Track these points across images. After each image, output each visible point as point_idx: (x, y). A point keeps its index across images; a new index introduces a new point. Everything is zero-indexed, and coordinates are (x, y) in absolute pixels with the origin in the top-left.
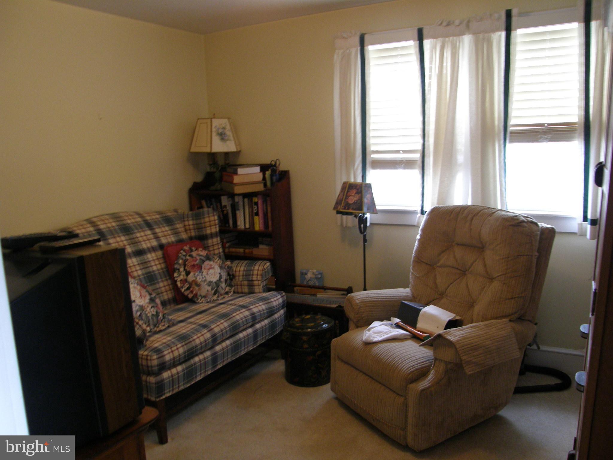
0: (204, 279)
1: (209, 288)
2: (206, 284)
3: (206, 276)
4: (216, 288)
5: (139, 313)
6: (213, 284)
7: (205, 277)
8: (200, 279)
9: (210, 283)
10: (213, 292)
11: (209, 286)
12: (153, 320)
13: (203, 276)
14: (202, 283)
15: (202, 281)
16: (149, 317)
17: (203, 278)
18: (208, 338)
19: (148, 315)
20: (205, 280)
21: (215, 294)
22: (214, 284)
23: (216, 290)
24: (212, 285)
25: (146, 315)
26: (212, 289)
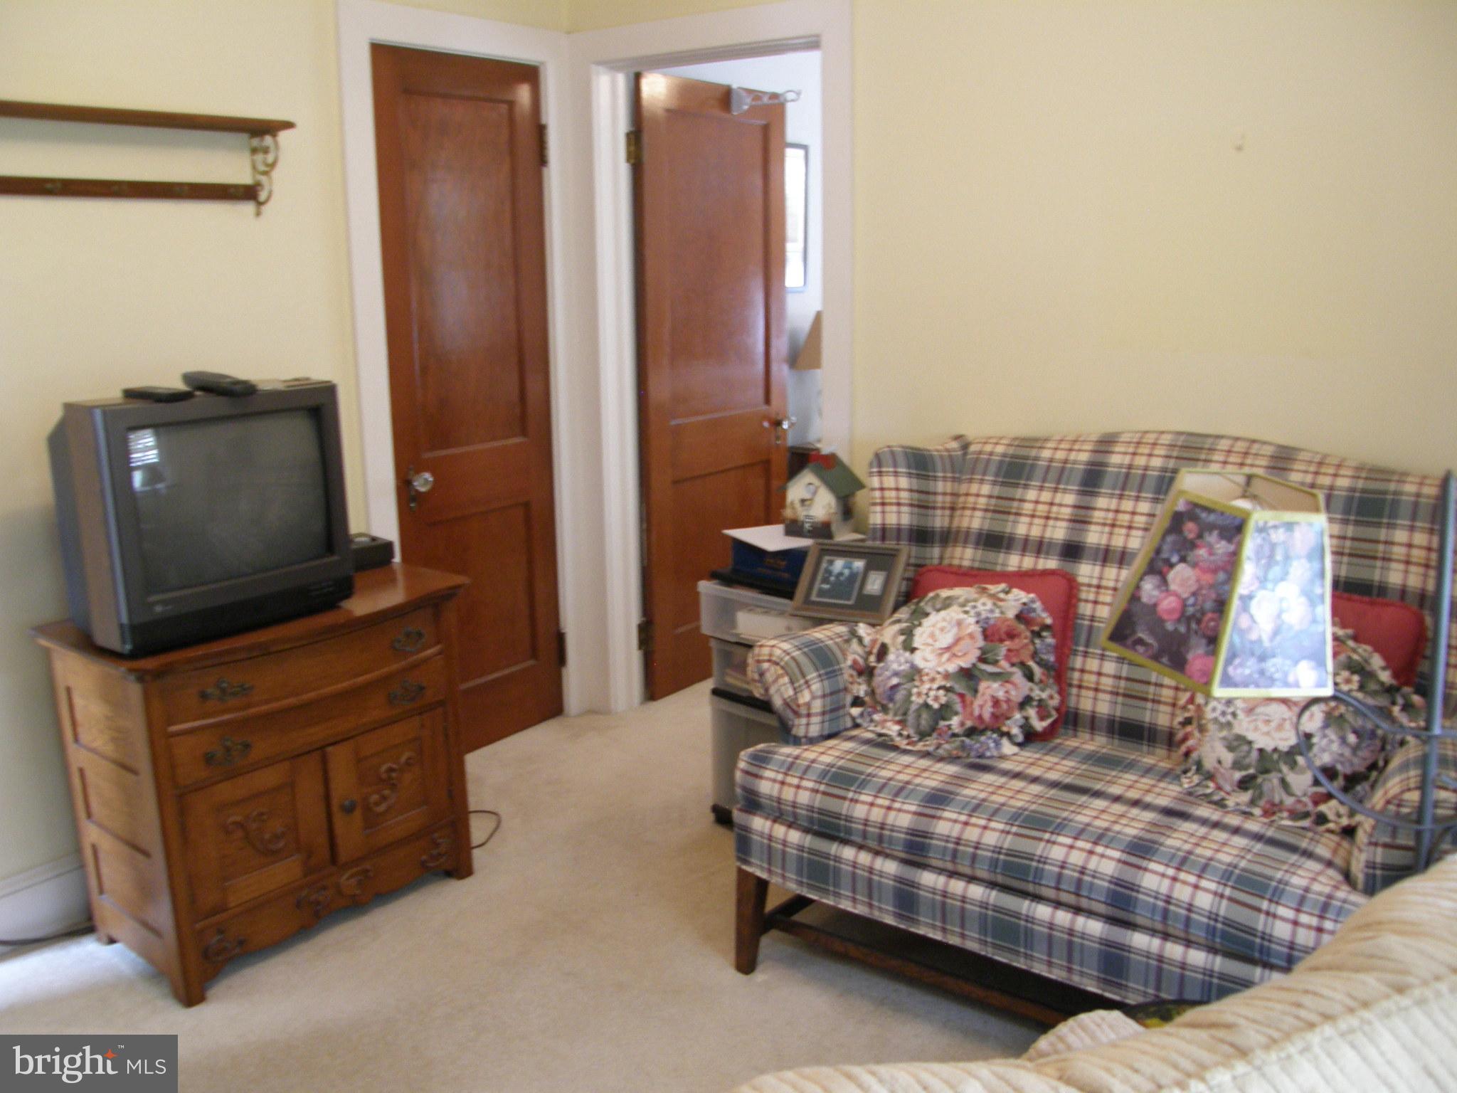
0: (1229, 717)
1: (1228, 758)
2: (1224, 739)
3: (1241, 715)
4: (1252, 771)
5: (895, 681)
6: (1249, 752)
7: (1234, 715)
8: (1214, 709)
9: (1238, 743)
10: (1238, 775)
11: (1231, 748)
12: (919, 716)
13: (1230, 710)
14: (1212, 727)
15: (1215, 720)
16: (911, 702)
17: (1224, 713)
18: (893, 826)
19: (914, 698)
20: (1229, 725)
21: (1244, 784)
22: (1254, 755)
23: (1252, 778)
24: (1242, 754)
25: (910, 694)
26: (1237, 765)
